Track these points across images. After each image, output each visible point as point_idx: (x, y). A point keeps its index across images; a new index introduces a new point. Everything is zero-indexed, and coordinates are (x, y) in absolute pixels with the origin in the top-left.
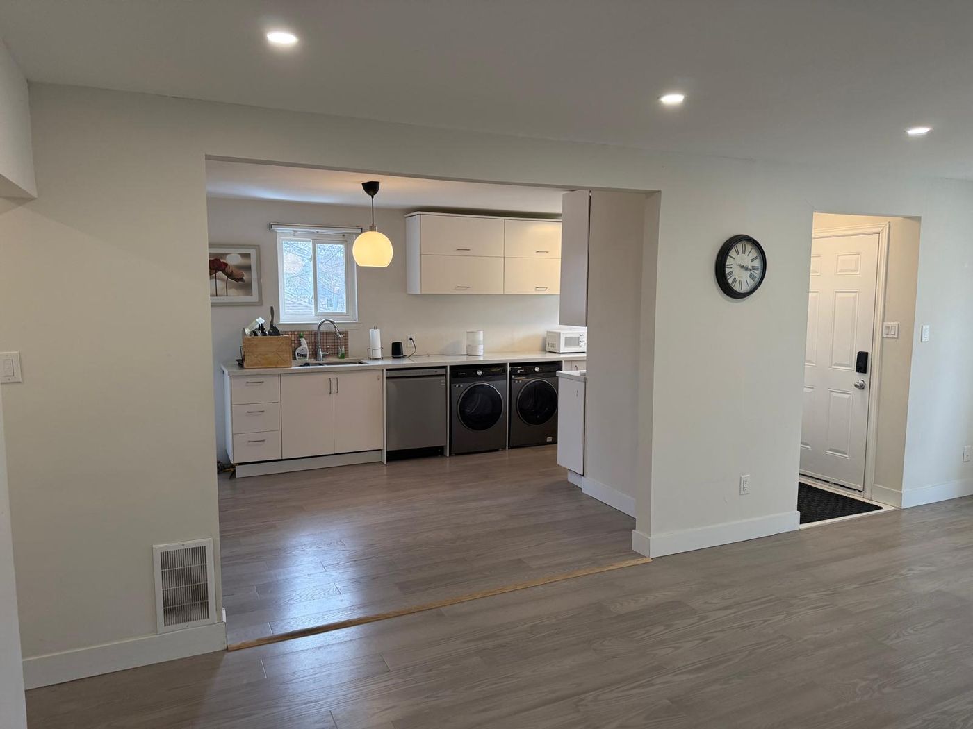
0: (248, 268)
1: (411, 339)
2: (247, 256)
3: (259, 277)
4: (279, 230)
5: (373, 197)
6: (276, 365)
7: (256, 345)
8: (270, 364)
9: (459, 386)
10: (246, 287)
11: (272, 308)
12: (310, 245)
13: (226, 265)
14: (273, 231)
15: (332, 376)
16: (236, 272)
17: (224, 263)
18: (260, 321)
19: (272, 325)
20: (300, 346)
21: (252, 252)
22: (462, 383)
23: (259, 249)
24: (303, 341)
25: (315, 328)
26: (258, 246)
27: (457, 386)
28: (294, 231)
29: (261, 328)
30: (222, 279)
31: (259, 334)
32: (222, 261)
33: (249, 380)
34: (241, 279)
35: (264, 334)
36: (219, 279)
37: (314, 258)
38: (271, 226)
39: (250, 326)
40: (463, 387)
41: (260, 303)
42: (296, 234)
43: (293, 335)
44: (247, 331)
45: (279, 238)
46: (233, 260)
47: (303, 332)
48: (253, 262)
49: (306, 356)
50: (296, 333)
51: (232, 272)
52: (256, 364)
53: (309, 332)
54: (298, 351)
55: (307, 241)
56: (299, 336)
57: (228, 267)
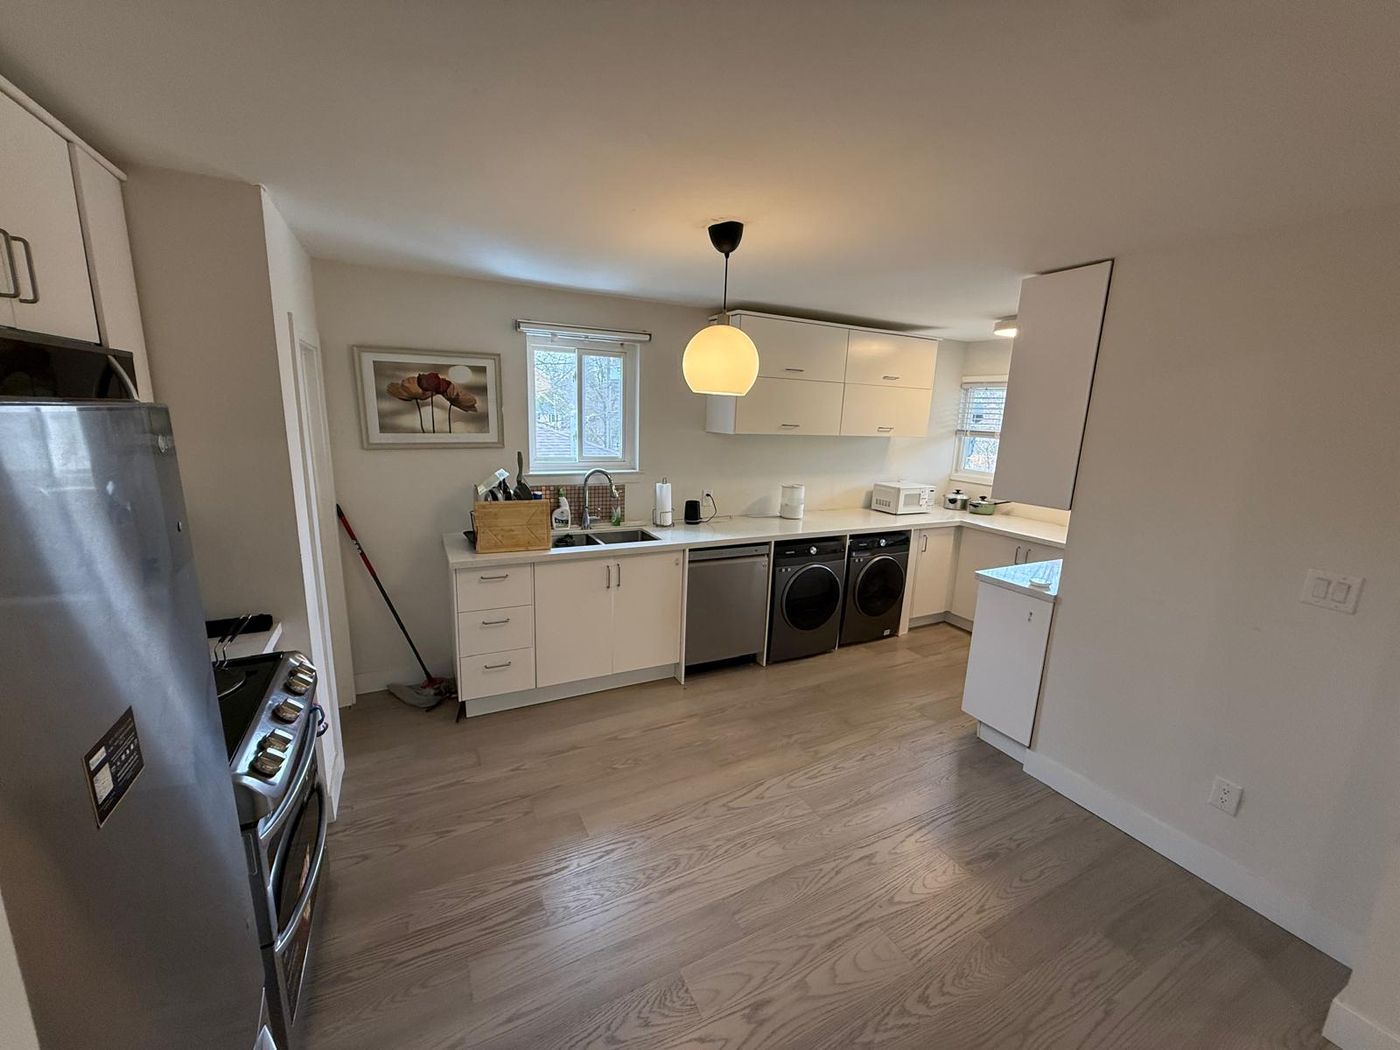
0: (482, 390)
1: (708, 495)
2: (482, 370)
3: (500, 404)
4: (530, 331)
5: (727, 256)
6: (528, 546)
7: (496, 515)
8: (517, 545)
9: (786, 570)
10: (481, 420)
11: (519, 454)
12: (573, 357)
13: (449, 383)
14: (522, 332)
15: (612, 563)
16: (464, 396)
17: (444, 380)
18: (502, 474)
19: (519, 482)
20: (559, 507)
21: (489, 364)
22: (790, 565)
23: (500, 360)
24: (564, 500)
25: (580, 481)
26: (499, 355)
27: (784, 570)
28: (552, 334)
29: (503, 485)
30: (442, 407)
31: (500, 496)
32: (441, 377)
33: (484, 574)
34: (472, 407)
35: (508, 497)
36: (438, 407)
37: (580, 376)
38: (517, 325)
39: (485, 483)
40: (791, 572)
41: (500, 444)
42: (555, 339)
43: (548, 492)
44: (482, 490)
45: (530, 345)
46: (459, 376)
47: (562, 486)
48: (490, 379)
49: (567, 522)
50: (552, 488)
51: (458, 394)
52: (496, 546)
53: (571, 486)
54: (557, 514)
55: (569, 351)
56: (556, 493)
57: (451, 387)
